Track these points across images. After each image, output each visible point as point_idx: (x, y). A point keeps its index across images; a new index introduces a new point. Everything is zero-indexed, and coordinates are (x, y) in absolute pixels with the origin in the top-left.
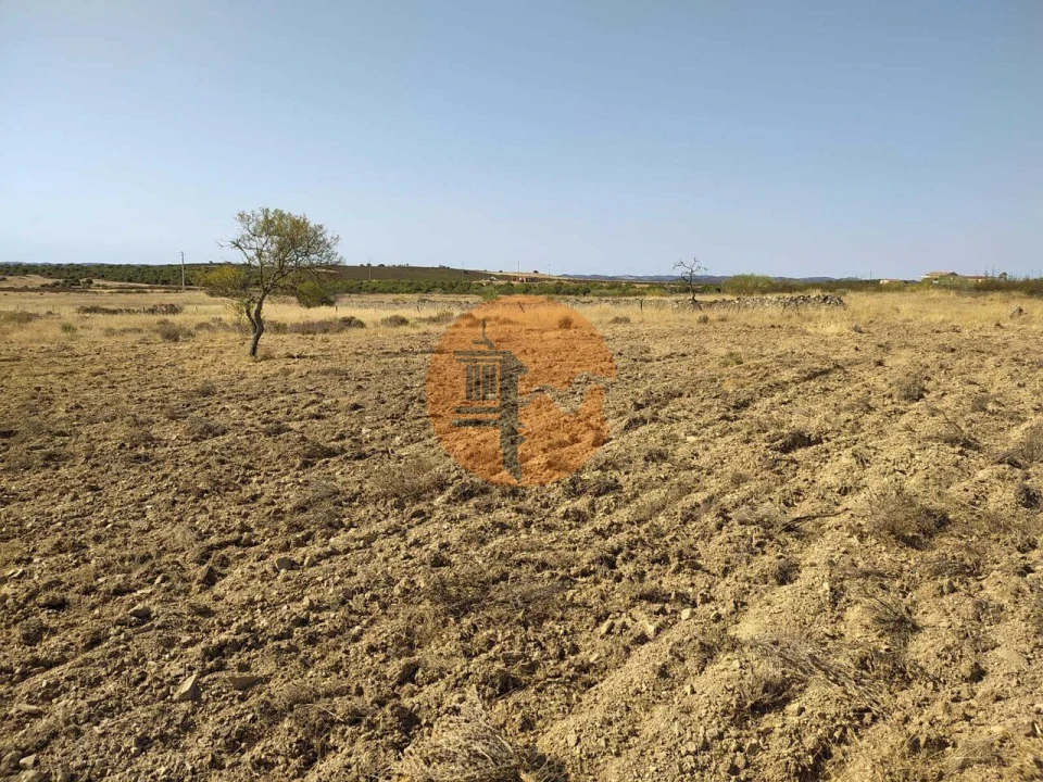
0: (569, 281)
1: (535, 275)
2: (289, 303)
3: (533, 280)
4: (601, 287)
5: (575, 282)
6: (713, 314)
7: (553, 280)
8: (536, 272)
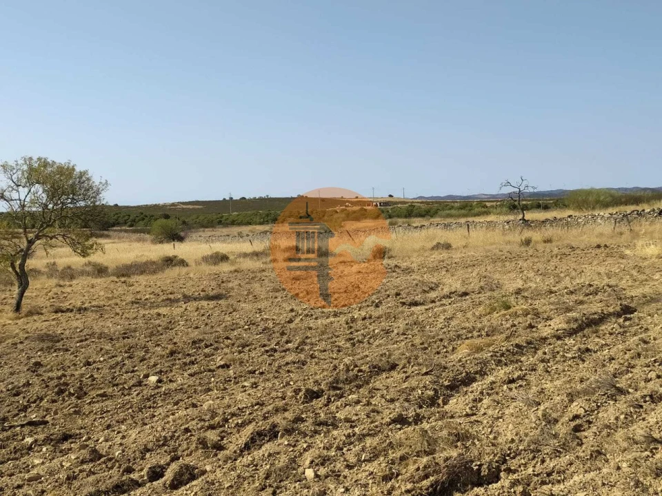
0: (422, 203)
1: (390, 199)
2: (144, 240)
3: (386, 204)
4: (452, 208)
5: (428, 203)
6: (536, 236)
7: (408, 203)
8: (391, 196)
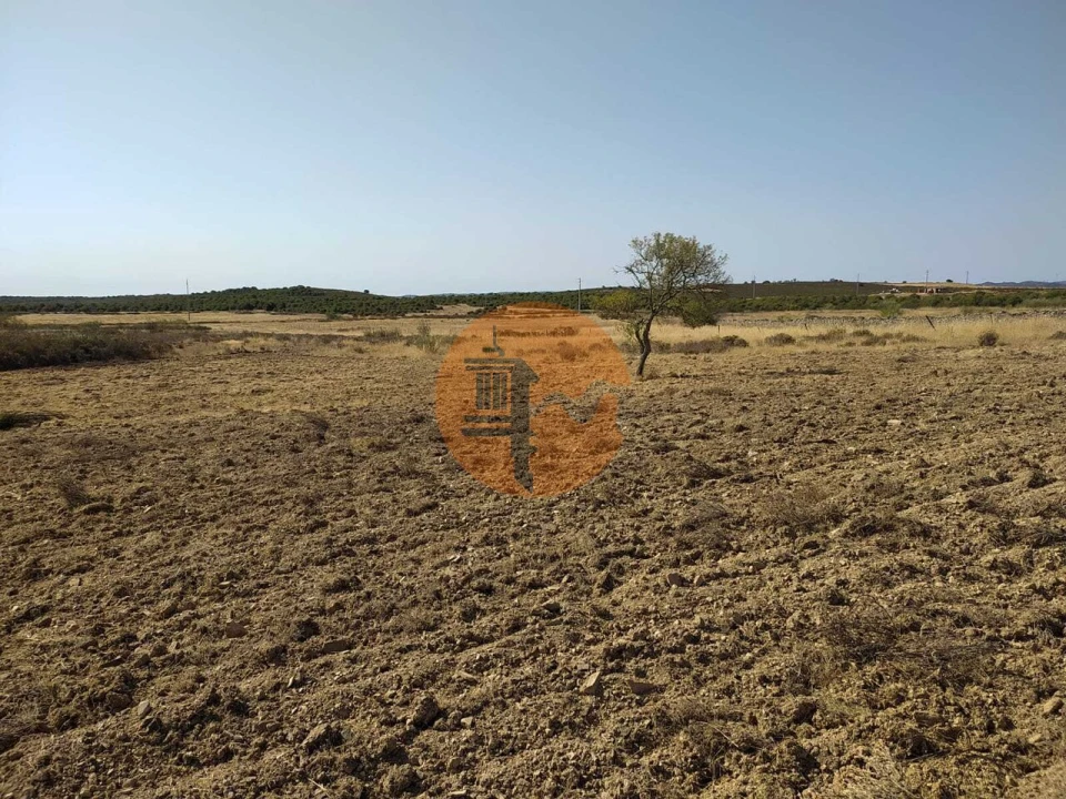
0: (993, 289)
1: (950, 285)
3: (945, 290)
4: (1037, 296)
5: (1001, 290)
7: (971, 289)
8: (949, 281)
